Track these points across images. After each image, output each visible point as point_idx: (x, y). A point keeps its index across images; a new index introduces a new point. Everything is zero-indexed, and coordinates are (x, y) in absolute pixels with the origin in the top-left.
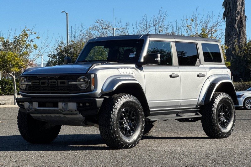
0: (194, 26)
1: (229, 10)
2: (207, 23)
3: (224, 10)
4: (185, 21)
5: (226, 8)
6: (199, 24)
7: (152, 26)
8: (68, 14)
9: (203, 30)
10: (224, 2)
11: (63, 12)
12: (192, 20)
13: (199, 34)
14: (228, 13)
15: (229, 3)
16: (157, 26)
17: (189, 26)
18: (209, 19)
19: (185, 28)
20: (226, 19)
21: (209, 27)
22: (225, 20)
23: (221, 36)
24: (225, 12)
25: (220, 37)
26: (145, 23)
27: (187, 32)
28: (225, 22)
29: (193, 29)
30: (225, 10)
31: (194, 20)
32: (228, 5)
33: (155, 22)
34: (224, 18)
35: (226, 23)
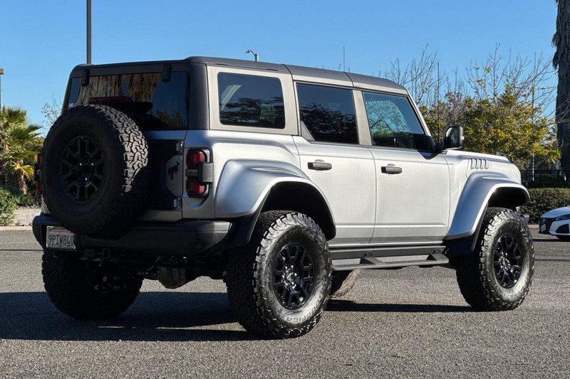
0: (490, 81)
1: (564, 50)
2: (515, 75)
3: (555, 50)
4: (474, 71)
5: (558, 45)
6: (500, 77)
7: (408, 80)
8: (258, 57)
9: (508, 90)
10: (555, 35)
11: (248, 52)
12: (488, 70)
13: (499, 96)
14: (562, 55)
15: (565, 36)
16: (419, 81)
17: (482, 80)
18: (521, 67)
19: (473, 85)
20: (558, 67)
21: (519, 83)
22: (557, 70)
23: (542, 100)
24: (556, 54)
25: (540, 102)
26: (397, 76)
27: (477, 92)
28: (557, 74)
29: (488, 87)
30: (558, 50)
31: (492, 69)
32: (563, 40)
33: (414, 73)
34: (555, 65)
35: (559, 76)
